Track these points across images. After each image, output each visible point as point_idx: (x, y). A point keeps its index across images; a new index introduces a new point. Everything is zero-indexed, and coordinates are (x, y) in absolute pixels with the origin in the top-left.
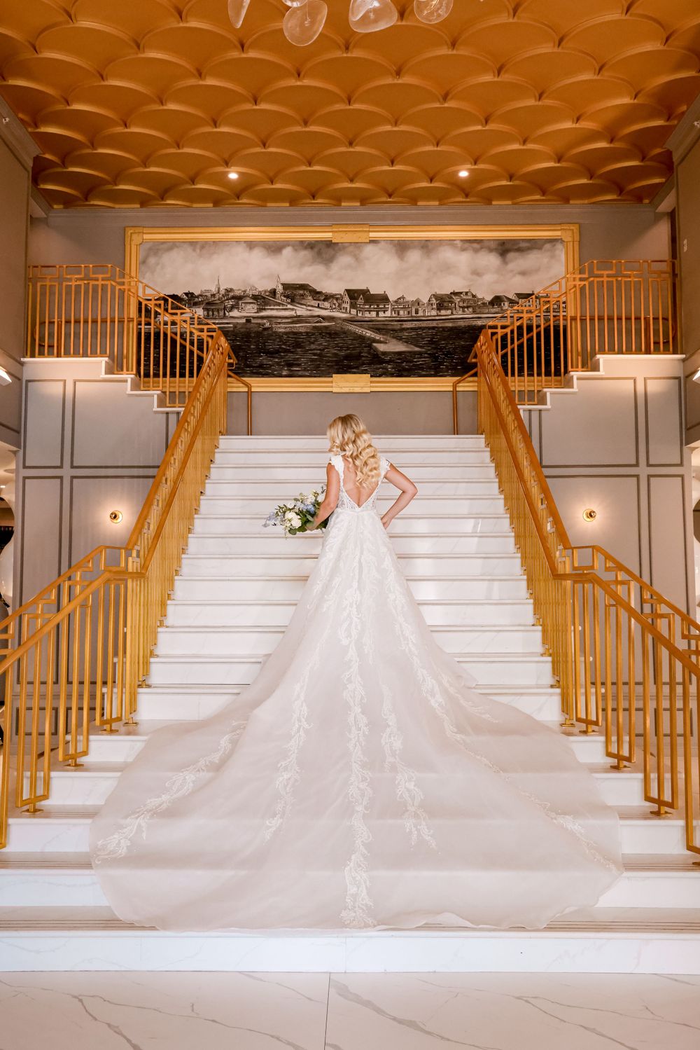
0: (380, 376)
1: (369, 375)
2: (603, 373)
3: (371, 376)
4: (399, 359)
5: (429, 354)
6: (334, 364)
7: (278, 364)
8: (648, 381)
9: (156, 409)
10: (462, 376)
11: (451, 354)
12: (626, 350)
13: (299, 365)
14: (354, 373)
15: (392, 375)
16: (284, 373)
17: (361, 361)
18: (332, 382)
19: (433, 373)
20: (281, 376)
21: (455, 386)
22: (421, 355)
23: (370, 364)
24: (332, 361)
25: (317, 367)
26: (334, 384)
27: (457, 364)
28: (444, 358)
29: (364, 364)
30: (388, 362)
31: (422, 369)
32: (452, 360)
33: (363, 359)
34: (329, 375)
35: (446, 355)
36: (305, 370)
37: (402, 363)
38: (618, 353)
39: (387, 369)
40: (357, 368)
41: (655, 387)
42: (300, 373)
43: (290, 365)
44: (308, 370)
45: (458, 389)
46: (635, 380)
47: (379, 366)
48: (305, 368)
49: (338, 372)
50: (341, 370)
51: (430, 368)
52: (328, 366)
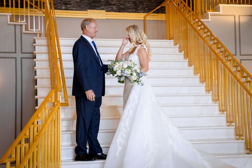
0: (110, 11)
1: (105, 11)
2: (222, 13)
3: (106, 11)
4: (119, 4)
5: (132, 2)
6: (88, 4)
7: (60, 3)
8: (240, 17)
9: (9, 23)
10: (148, 13)
11: (143, 2)
12: (230, 3)
13: (70, 4)
14: (98, 9)
15: (115, 11)
16: (63, 8)
17: (101, 4)
18: (87, 13)
19: (134, 11)
20: (62, 9)
21: (145, 17)
22: (129, 2)
23: (105, 5)
24: (87, 3)
25: (80, 6)
26: (88, 15)
27: (145, 7)
28: (139, 4)
29: (102, 5)
30: (114, 5)
31: (130, 9)
32: (143, 5)
33: (102, 3)
34: (85, 10)
35: (140, 3)
36: (73, 7)
37: (120, 5)
38: (227, 4)
39: (113, 8)
40: (99, 7)
41: (243, 19)
42: (71, 8)
43: (66, 4)
44: (75, 7)
45: (147, 19)
46: (235, 17)
47: (109, 7)
48: (73, 6)
49: (90, 9)
50: (91, 8)
51: (133, 8)
52: (85, 5)
